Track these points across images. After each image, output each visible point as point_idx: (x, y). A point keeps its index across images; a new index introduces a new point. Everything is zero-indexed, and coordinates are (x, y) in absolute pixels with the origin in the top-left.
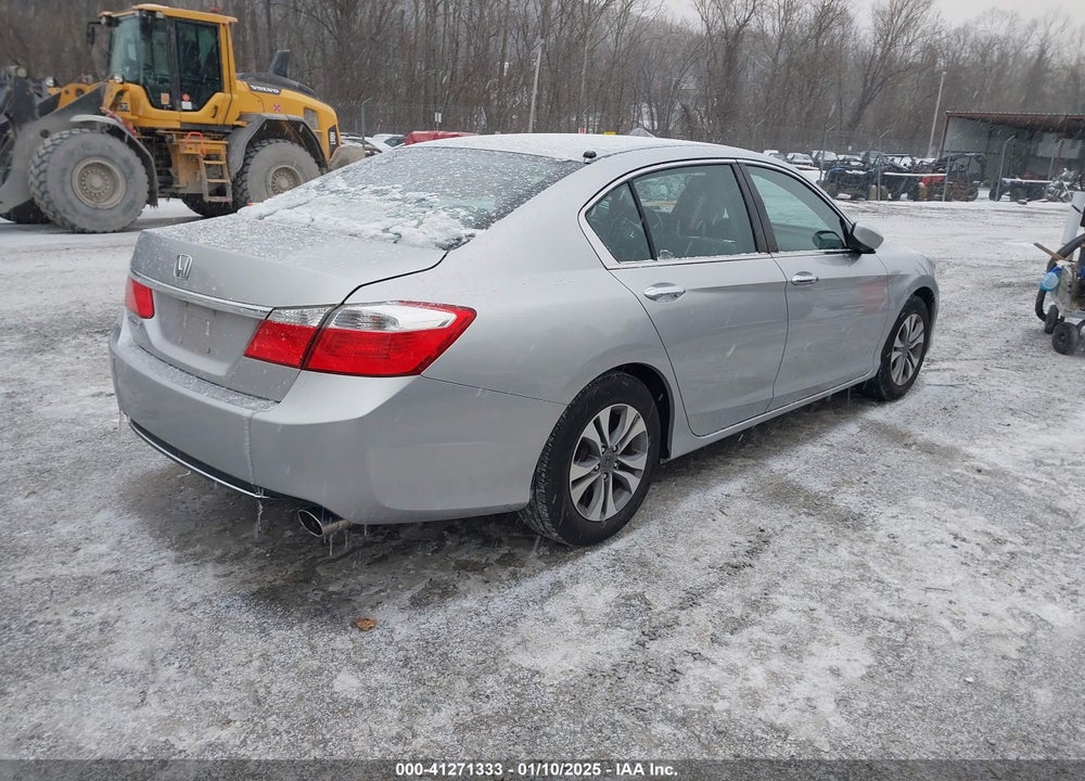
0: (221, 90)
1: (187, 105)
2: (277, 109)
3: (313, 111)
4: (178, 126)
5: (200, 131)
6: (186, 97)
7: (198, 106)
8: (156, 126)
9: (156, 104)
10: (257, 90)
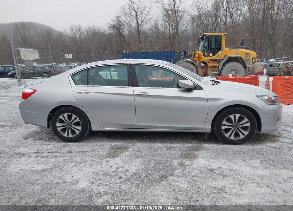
0: (220, 51)
1: (211, 55)
2: (237, 54)
3: (248, 54)
4: (208, 60)
5: (212, 61)
6: (211, 53)
7: (214, 55)
8: (204, 60)
9: (204, 56)
10: (232, 50)
